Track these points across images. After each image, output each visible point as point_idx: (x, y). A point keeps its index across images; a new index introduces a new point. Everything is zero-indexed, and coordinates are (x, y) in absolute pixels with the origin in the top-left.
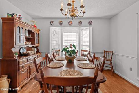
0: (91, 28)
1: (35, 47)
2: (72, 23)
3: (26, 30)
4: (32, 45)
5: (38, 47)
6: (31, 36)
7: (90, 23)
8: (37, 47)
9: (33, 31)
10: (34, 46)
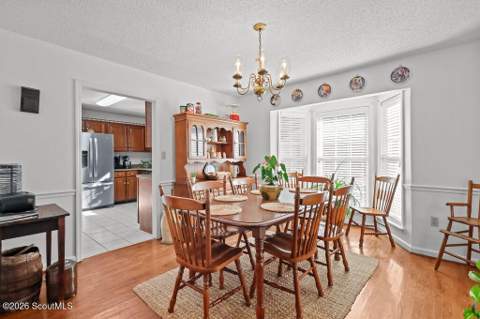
0: (408, 91)
1: (235, 164)
2: (329, 91)
3: (209, 130)
4: (225, 159)
5: (244, 164)
6: (225, 139)
7: (400, 76)
8: (240, 164)
9: (227, 129)
10: (231, 160)
